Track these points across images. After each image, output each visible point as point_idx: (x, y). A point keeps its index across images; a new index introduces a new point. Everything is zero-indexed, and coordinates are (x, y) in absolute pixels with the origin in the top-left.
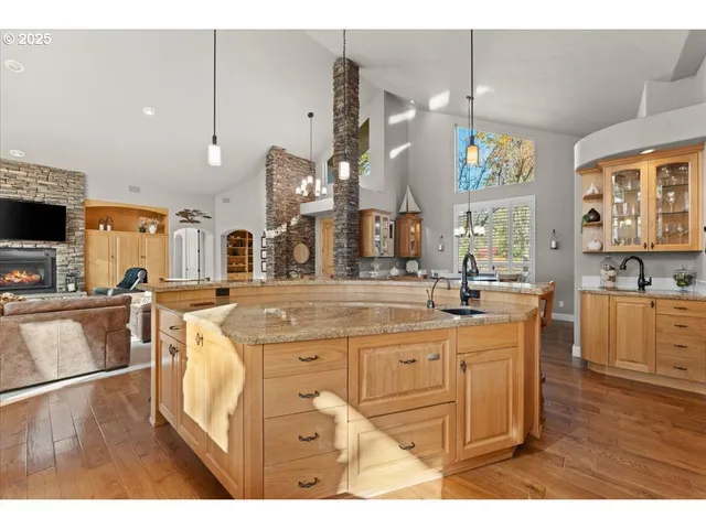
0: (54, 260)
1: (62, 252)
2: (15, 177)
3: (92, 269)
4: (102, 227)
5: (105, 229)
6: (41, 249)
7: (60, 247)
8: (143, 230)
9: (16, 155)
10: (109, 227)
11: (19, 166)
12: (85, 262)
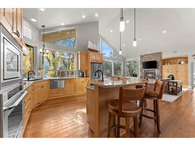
0: (155, 72)
1: (157, 71)
2: (149, 57)
3: (163, 74)
4: (166, 64)
5: (167, 64)
6: (153, 70)
7: (156, 70)
8: (180, 63)
9: (149, 53)
10: (169, 64)
11: (149, 55)
12: (161, 73)
